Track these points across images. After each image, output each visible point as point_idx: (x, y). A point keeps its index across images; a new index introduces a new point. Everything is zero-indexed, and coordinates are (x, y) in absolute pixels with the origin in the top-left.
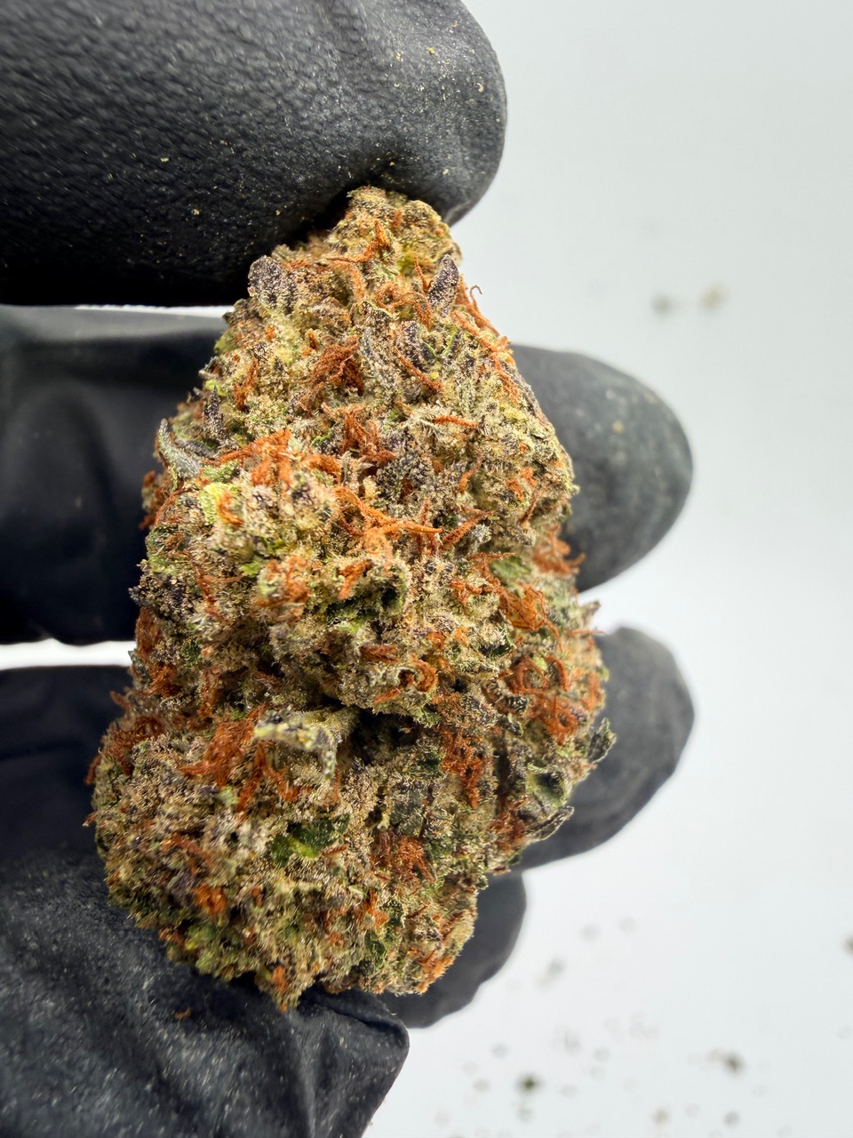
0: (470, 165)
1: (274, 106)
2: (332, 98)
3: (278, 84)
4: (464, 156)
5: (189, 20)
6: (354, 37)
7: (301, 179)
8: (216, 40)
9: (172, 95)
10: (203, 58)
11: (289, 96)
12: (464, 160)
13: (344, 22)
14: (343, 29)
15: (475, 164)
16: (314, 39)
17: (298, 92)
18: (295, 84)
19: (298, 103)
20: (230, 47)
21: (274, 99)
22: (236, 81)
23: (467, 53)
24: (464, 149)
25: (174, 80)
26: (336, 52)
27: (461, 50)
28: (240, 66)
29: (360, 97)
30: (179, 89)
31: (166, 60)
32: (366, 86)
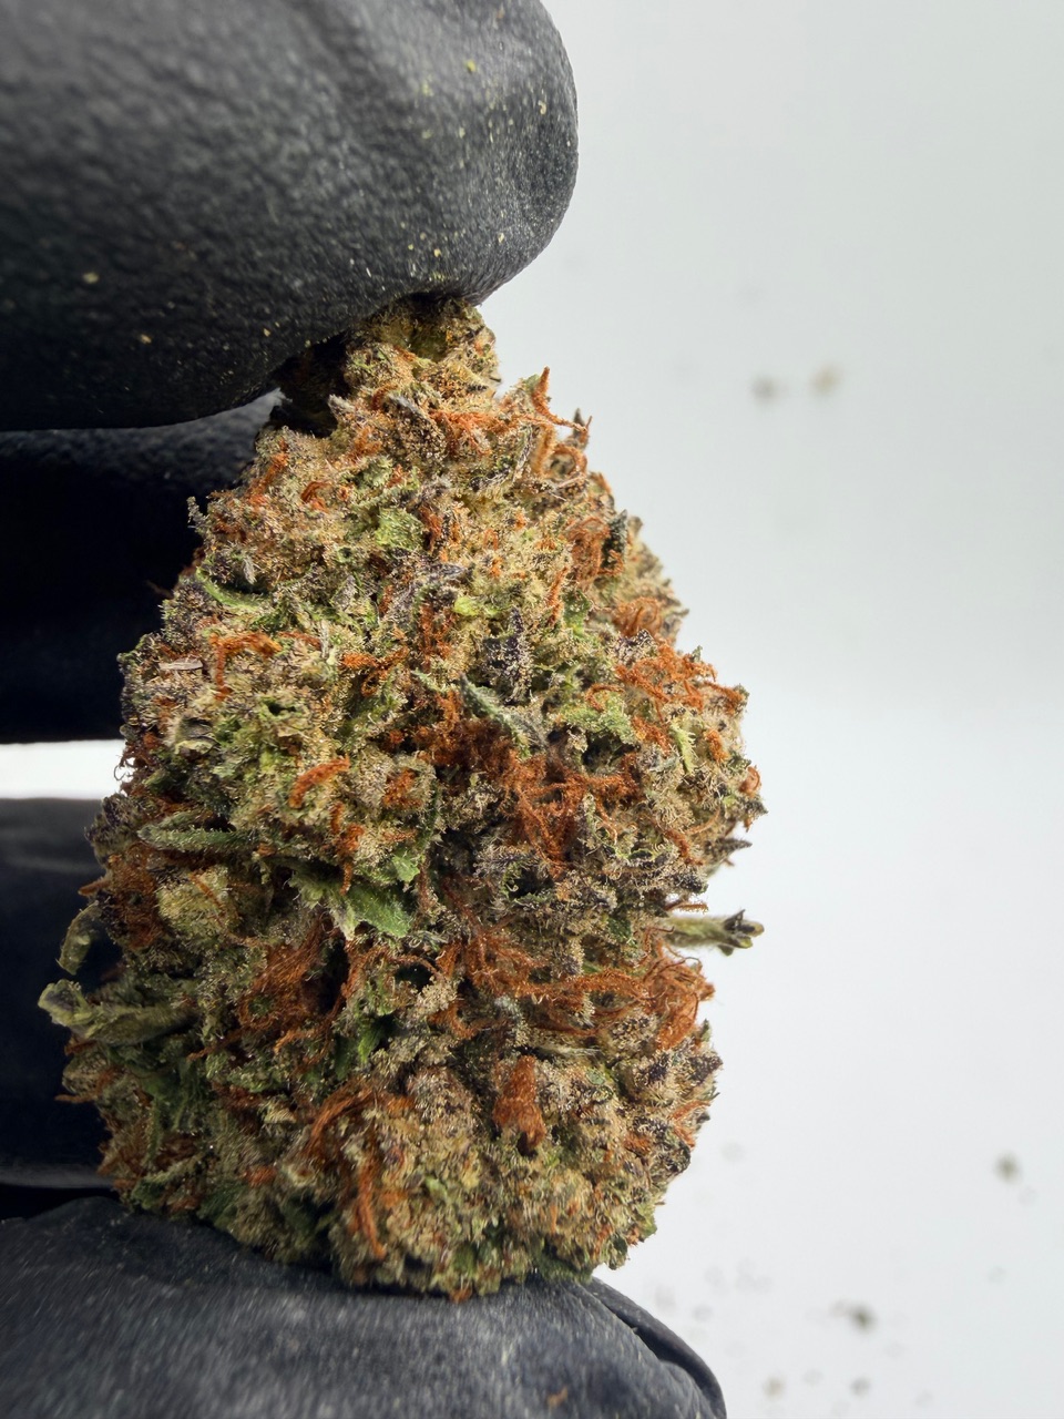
0: (532, 216)
1: (248, 186)
2: (334, 161)
3: (251, 152)
4: (522, 205)
5: (105, 67)
6: (357, 61)
7: (298, 283)
8: (150, 94)
9: (92, 185)
10: (133, 124)
11: (272, 168)
12: (523, 211)
13: (340, 39)
14: (341, 52)
15: (539, 212)
16: (299, 72)
17: (283, 160)
18: (276, 150)
19: (285, 178)
20: (174, 102)
21: (249, 177)
22: (189, 154)
23: (522, 57)
24: (523, 195)
25: (93, 161)
26: (334, 90)
27: (512, 55)
28: (190, 130)
29: (375, 156)
30: (101, 175)
31: (75, 132)
32: (382, 139)
